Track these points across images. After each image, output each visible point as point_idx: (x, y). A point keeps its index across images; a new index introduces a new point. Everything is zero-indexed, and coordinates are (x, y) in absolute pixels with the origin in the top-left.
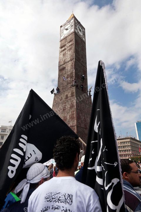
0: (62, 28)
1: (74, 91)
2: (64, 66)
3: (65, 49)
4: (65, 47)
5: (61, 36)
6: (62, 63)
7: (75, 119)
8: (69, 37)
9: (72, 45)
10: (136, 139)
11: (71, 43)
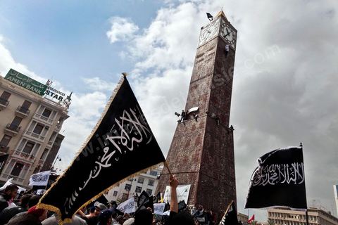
0: (203, 30)
1: (205, 121)
2: (197, 83)
3: (202, 60)
4: (204, 57)
5: (200, 41)
6: (196, 79)
7: (200, 162)
8: (211, 43)
9: (212, 54)
10: (332, 214)
11: (211, 52)
